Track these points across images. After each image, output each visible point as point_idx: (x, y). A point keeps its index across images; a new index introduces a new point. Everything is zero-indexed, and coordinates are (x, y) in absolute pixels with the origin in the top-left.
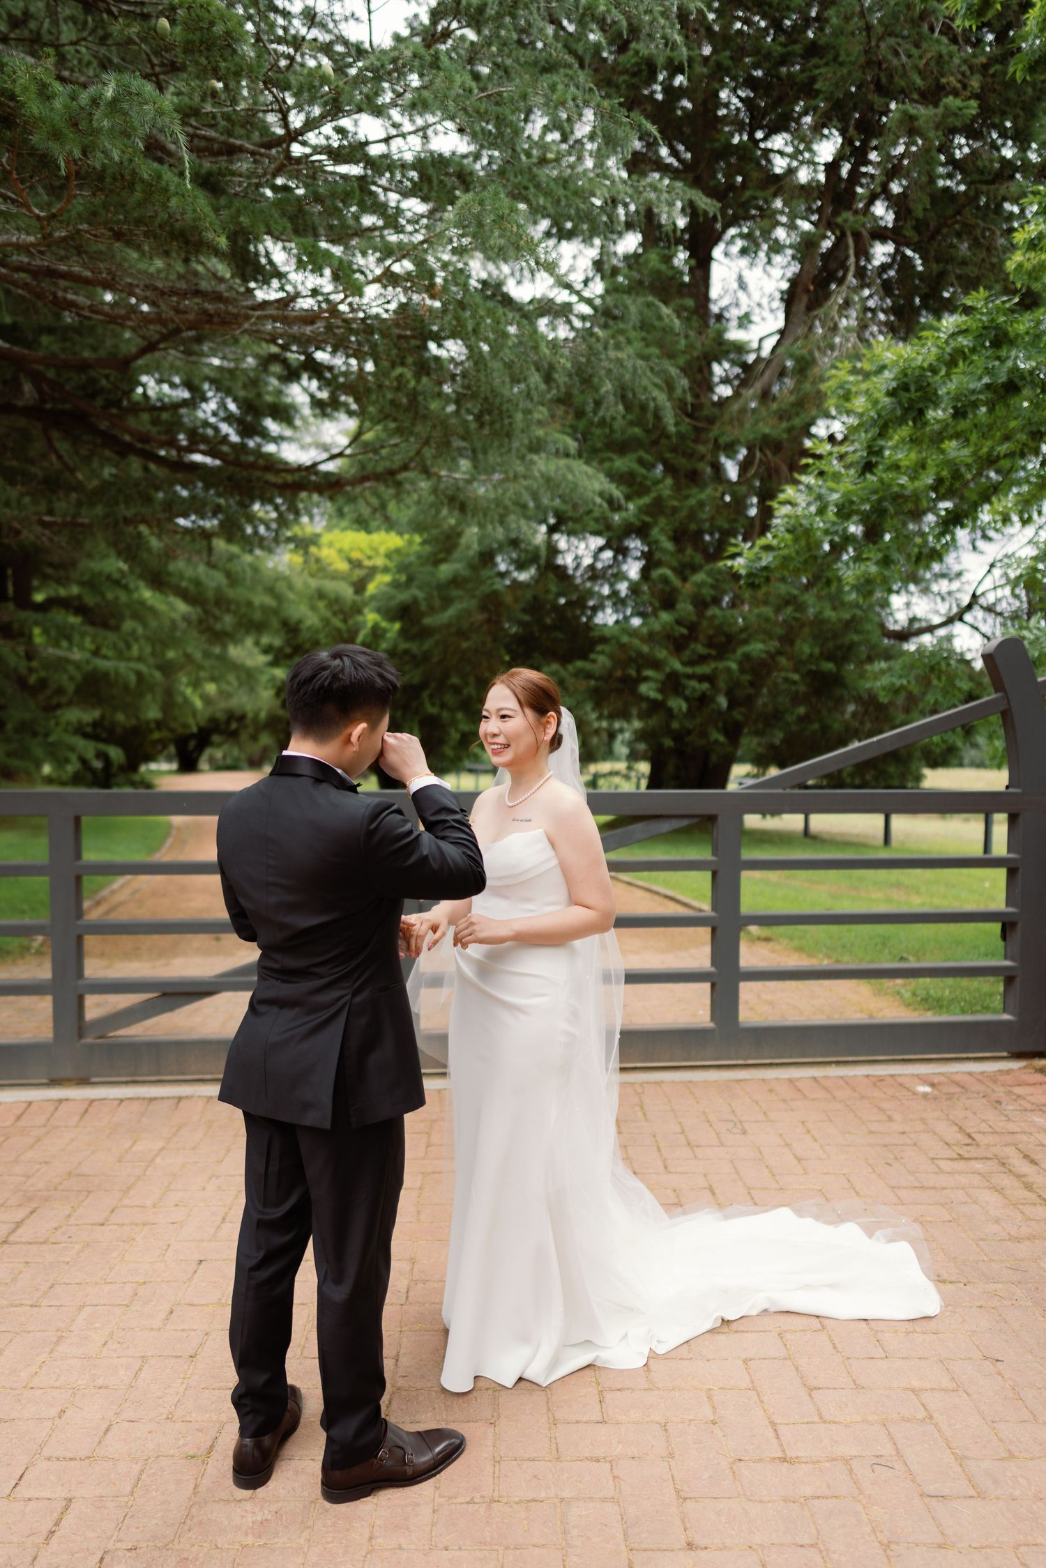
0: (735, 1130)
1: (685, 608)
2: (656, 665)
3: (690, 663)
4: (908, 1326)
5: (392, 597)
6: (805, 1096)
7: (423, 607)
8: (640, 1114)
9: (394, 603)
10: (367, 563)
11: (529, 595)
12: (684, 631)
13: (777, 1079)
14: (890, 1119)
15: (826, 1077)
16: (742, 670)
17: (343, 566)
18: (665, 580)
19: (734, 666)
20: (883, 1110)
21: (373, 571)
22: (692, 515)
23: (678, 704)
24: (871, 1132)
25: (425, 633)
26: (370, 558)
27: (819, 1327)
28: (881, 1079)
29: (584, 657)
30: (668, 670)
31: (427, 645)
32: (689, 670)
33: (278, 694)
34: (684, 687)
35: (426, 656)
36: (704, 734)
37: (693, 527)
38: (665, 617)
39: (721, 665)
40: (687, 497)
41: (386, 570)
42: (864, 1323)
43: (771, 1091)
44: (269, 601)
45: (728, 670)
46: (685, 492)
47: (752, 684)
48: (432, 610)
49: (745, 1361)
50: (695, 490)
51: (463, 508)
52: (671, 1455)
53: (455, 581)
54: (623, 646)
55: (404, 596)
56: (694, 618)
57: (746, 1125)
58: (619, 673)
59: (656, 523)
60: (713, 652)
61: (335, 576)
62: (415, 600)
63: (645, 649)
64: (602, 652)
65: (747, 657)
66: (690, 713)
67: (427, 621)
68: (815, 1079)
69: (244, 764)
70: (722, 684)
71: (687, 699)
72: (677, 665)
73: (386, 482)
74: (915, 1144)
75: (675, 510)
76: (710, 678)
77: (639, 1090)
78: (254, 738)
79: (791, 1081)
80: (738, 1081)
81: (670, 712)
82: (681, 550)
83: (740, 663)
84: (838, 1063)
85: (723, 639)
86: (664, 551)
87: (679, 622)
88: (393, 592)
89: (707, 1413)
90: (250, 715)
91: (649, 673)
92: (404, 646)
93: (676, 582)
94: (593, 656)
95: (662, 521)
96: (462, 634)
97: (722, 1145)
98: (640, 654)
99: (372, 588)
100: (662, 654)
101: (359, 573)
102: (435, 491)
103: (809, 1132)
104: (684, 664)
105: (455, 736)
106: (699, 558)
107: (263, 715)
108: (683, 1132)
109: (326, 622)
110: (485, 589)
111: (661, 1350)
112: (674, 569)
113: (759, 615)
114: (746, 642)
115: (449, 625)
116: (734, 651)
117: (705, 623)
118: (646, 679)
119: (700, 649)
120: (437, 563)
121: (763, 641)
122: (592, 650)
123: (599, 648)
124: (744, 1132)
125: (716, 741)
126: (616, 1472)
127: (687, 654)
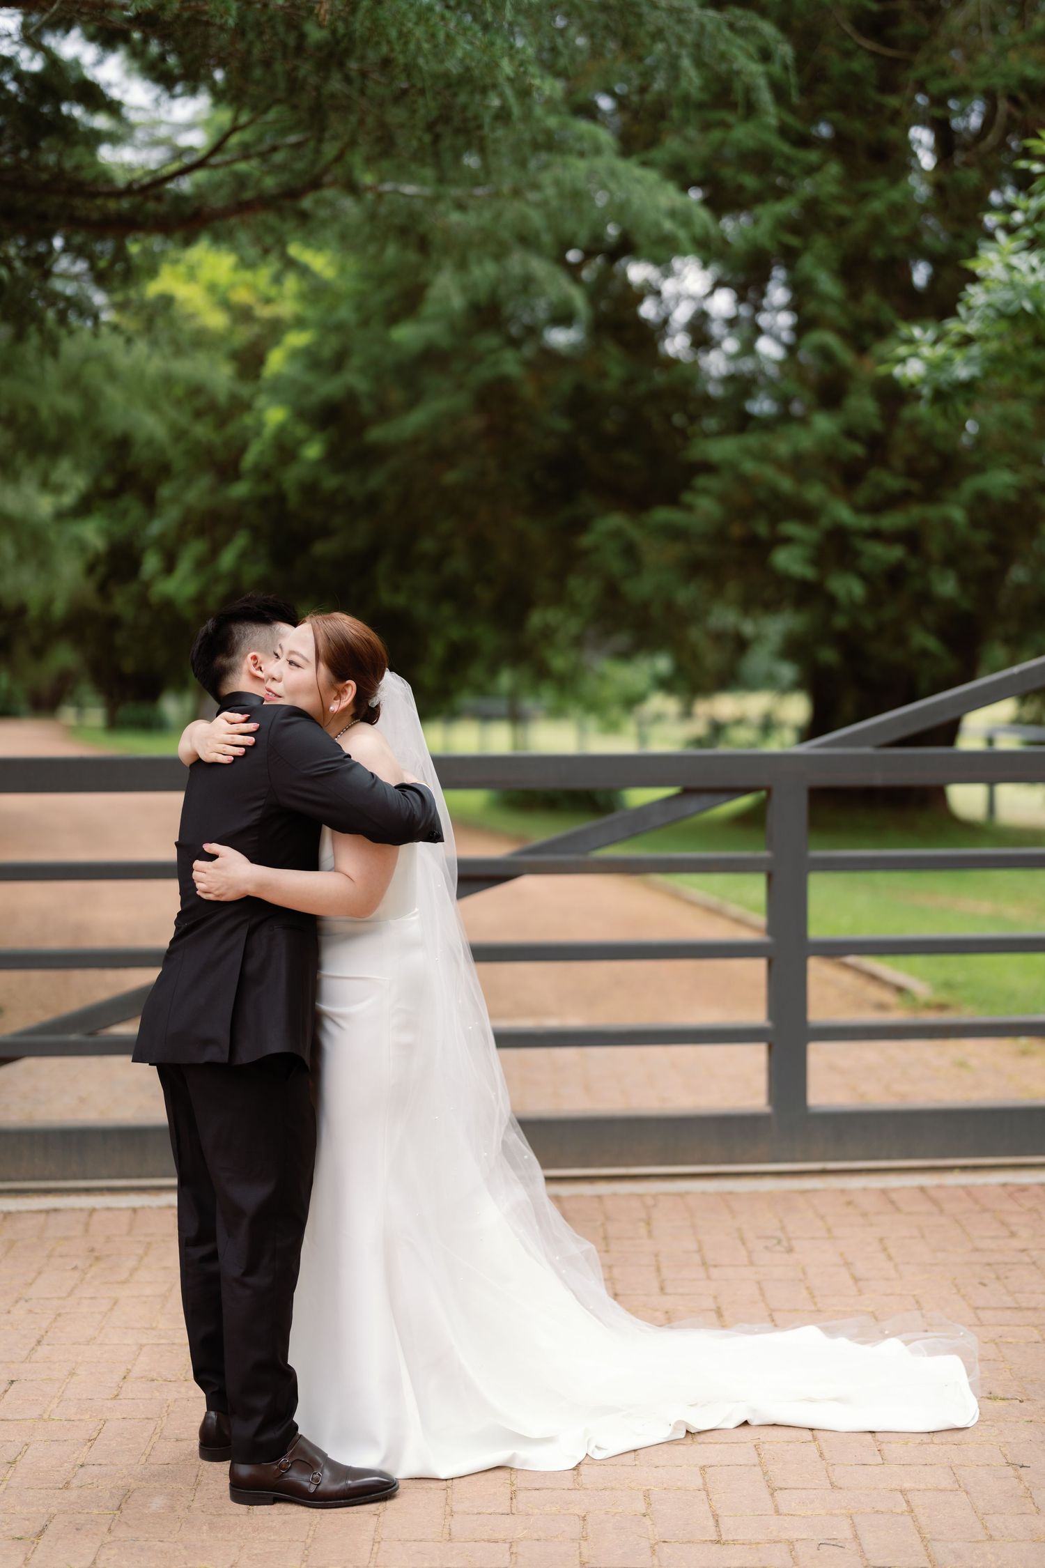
0: (778, 1248)
1: (862, 406)
2: (806, 514)
3: (875, 508)
4: (925, 1438)
5: (307, 389)
6: (898, 1210)
7: (367, 408)
8: (643, 1231)
9: (313, 399)
10: (264, 312)
11: (565, 383)
12: (858, 450)
13: (865, 1190)
14: (1013, 1235)
15: (940, 1187)
16: (974, 523)
17: (216, 320)
18: (825, 354)
19: (958, 515)
20: (1003, 1223)
21: (275, 329)
22: (877, 227)
23: (848, 587)
24: (977, 1250)
25: (371, 456)
26: (268, 301)
27: (810, 1438)
28: (1023, 1189)
29: (672, 499)
30: (825, 522)
31: (377, 479)
32: (866, 522)
33: (90, 569)
34: (857, 554)
35: (372, 502)
36: (901, 640)
37: (879, 252)
38: (824, 424)
39: (933, 512)
40: (865, 197)
41: (300, 323)
42: (869, 1435)
43: (849, 1203)
44: (70, 404)
45: (948, 524)
46: (865, 186)
47: (994, 549)
48: (385, 412)
49: (703, 1468)
50: (880, 184)
51: (424, 245)
52: (585, 1538)
53: (431, 357)
54: (744, 481)
55: (330, 387)
56: (877, 425)
57: (794, 1243)
58: (736, 530)
59: (807, 247)
60: (915, 486)
61: (202, 340)
62: (351, 397)
63: (786, 484)
64: (705, 491)
65: (982, 498)
66: (874, 601)
67: (377, 434)
68: (922, 1189)
69: (23, 706)
70: (935, 546)
71: (865, 577)
72: (843, 513)
73: (280, 211)
74: (1034, 1263)
75: (842, 222)
76: (911, 539)
77: (650, 1201)
78: (39, 652)
79: (884, 1192)
80: (804, 1192)
81: (831, 602)
82: (855, 295)
83: (970, 510)
84: (964, 1168)
85: (933, 462)
86: (824, 298)
87: (850, 433)
88: (309, 378)
89: (640, 1507)
90: (34, 611)
91: (791, 528)
92: (331, 482)
93: (845, 355)
94: (687, 497)
95: (820, 243)
96: (442, 456)
97: (752, 1263)
98: (775, 494)
99: (276, 361)
100: (815, 493)
101: (244, 335)
102: (372, 217)
103: (885, 1249)
104: (858, 510)
105: (438, 649)
106: (887, 313)
107: (59, 608)
108: (700, 1250)
109: (179, 435)
110: (484, 373)
111: (598, 1455)
112: (841, 332)
113: (1004, 419)
114: (979, 469)
115: (416, 441)
116: (956, 485)
117: (900, 434)
118: (787, 540)
119: (893, 482)
120: (393, 319)
121: (1012, 468)
122: (687, 486)
123: (701, 481)
124: (790, 1250)
125: (924, 653)
126: (514, 1549)
127: (864, 493)
